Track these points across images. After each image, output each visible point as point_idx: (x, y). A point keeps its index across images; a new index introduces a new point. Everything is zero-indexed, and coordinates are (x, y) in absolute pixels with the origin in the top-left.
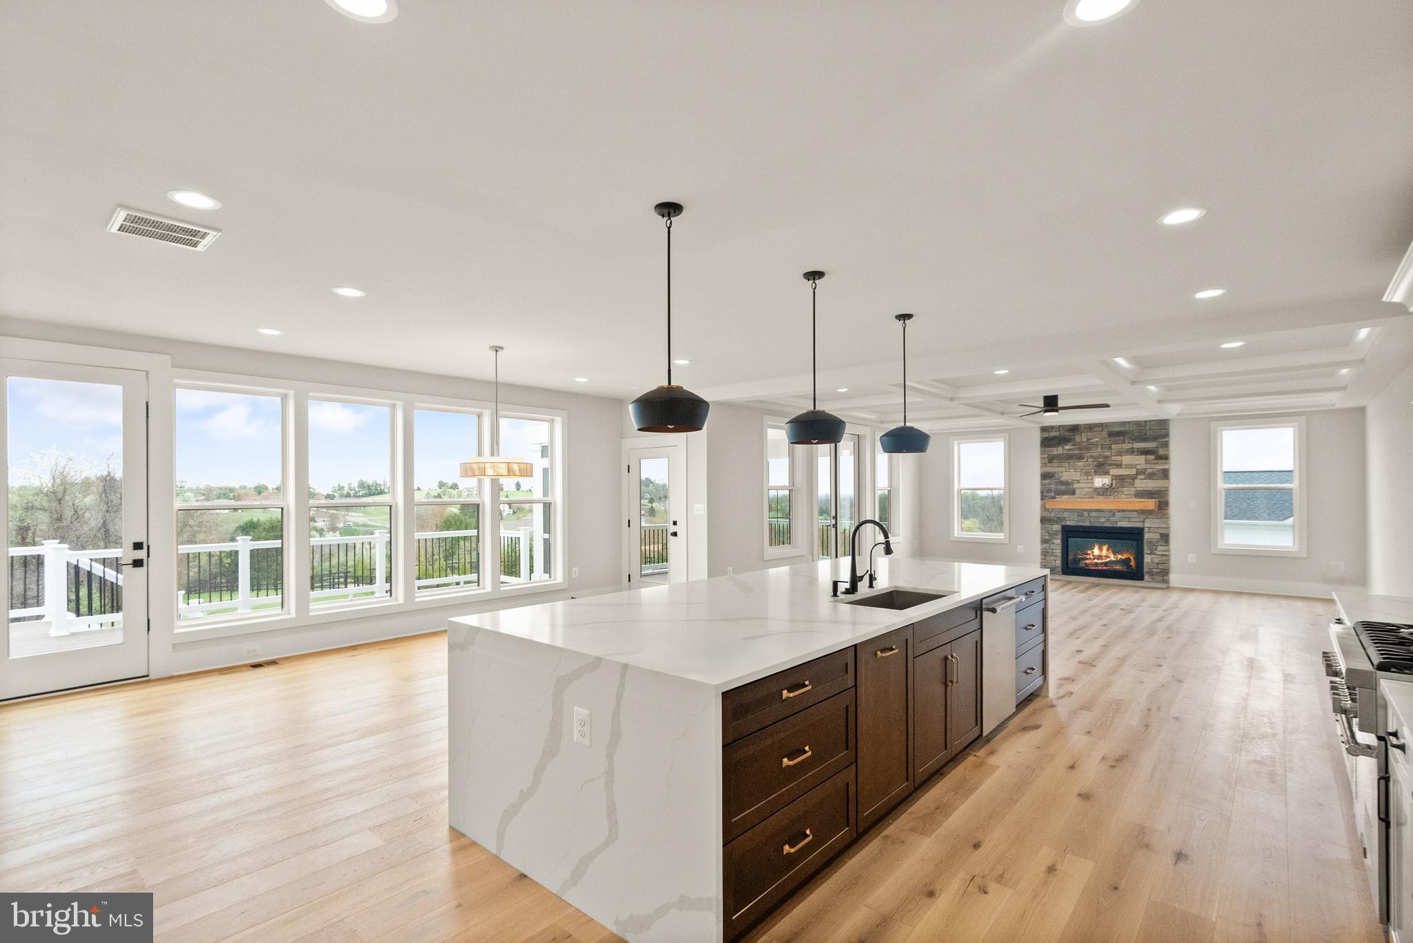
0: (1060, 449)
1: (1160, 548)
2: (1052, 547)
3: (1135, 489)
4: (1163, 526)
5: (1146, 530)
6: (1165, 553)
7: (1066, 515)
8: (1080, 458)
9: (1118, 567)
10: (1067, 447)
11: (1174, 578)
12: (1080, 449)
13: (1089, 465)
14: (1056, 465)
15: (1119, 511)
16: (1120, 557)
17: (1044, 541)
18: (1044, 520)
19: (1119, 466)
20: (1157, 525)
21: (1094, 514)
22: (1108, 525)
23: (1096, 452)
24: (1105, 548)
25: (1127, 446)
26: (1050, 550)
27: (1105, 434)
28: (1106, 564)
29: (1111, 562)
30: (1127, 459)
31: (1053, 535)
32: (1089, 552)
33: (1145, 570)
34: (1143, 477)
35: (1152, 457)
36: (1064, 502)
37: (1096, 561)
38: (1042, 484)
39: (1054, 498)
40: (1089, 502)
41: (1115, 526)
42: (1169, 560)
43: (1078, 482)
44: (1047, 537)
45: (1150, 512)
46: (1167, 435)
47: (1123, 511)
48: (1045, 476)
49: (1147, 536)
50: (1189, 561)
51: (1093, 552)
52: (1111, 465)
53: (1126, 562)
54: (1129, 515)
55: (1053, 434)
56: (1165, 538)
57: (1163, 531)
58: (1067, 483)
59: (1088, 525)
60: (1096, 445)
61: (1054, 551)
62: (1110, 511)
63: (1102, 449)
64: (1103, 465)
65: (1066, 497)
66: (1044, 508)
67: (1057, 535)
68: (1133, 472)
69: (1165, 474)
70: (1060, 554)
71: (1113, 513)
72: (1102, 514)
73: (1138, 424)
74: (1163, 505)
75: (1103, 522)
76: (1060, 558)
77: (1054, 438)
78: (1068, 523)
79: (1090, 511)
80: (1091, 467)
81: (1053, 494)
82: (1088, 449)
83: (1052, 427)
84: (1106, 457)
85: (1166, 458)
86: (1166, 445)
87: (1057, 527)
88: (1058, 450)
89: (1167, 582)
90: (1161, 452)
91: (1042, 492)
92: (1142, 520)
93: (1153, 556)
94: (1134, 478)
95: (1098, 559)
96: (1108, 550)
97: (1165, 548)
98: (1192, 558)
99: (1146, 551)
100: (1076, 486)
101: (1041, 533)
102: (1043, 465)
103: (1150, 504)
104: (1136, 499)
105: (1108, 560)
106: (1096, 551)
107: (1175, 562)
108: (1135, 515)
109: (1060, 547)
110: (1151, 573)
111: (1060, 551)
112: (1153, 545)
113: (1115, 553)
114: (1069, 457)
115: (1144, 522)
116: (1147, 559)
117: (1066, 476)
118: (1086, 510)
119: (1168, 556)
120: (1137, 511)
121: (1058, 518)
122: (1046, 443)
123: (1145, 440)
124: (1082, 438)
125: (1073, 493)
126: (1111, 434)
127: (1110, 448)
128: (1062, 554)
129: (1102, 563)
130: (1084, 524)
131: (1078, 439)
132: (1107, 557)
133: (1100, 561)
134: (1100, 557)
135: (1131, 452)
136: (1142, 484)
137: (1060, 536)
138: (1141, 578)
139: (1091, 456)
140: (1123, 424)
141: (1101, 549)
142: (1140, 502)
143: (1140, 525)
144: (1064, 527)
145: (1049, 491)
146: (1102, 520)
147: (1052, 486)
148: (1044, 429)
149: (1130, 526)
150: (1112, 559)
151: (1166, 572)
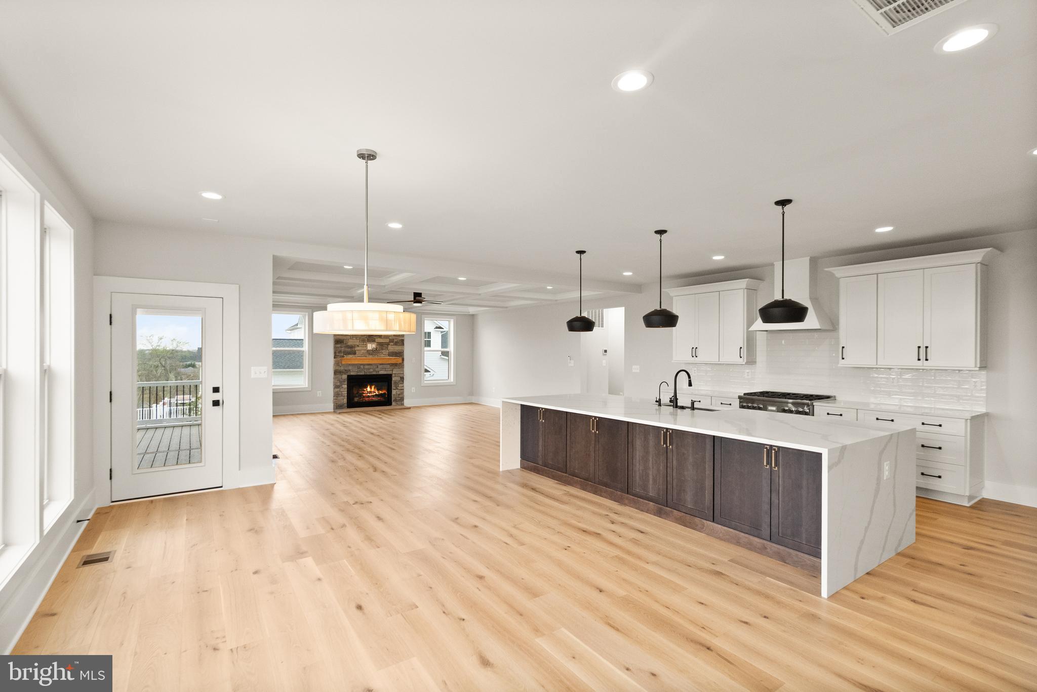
1: (400, 385)
2: (342, 390)
3: (387, 351)
4: (401, 373)
5: (394, 375)
6: (401, 388)
7: (350, 368)
9: (379, 398)
11: (407, 402)
15: (381, 364)
16: (381, 392)
17: (336, 387)
18: (336, 372)
19: (381, 337)
20: (398, 372)
21: (367, 367)
22: (374, 373)
24: (373, 387)
26: (340, 393)
28: (373, 397)
29: (377, 396)
31: (341, 382)
32: (364, 390)
33: (393, 399)
34: (392, 344)
36: (350, 359)
38: (335, 348)
39: (342, 357)
40: (364, 359)
41: (378, 374)
42: (403, 392)
43: (358, 346)
44: (339, 384)
45: (394, 365)
47: (383, 364)
49: (394, 379)
50: (412, 391)
51: (366, 390)
52: (377, 336)
53: (384, 395)
54: (385, 366)
56: (402, 379)
57: (401, 376)
58: (352, 347)
59: (363, 374)
61: (343, 393)
62: (375, 364)
64: (372, 336)
65: (350, 356)
66: (337, 364)
67: (345, 382)
68: (387, 341)
70: (346, 395)
71: (377, 365)
72: (371, 367)
74: (401, 360)
76: (346, 397)
78: (352, 374)
79: (364, 365)
81: (342, 355)
87: (345, 377)
89: (403, 404)
91: (335, 353)
92: (391, 369)
93: (396, 390)
94: (388, 344)
96: (375, 388)
98: (413, 389)
99: (393, 387)
100: (357, 349)
101: (334, 381)
104: (388, 357)
105: (375, 394)
106: (369, 389)
107: (406, 393)
108: (389, 366)
109: (345, 390)
110: (395, 400)
111: (346, 392)
112: (396, 383)
113: (378, 390)
115: (393, 371)
116: (394, 392)
117: (351, 343)
118: (362, 365)
119: (403, 389)
120: (389, 364)
121: (346, 370)
125: (355, 353)
128: (348, 394)
130: (361, 374)
132: (374, 392)
133: (370, 395)
134: (370, 392)
136: (393, 348)
137: (346, 383)
138: (390, 404)
141: (371, 388)
142: (391, 359)
143: (390, 373)
144: (348, 376)
145: (340, 352)
146: (372, 370)
147: (343, 349)
149: (385, 373)
150: (377, 393)
151: (402, 399)
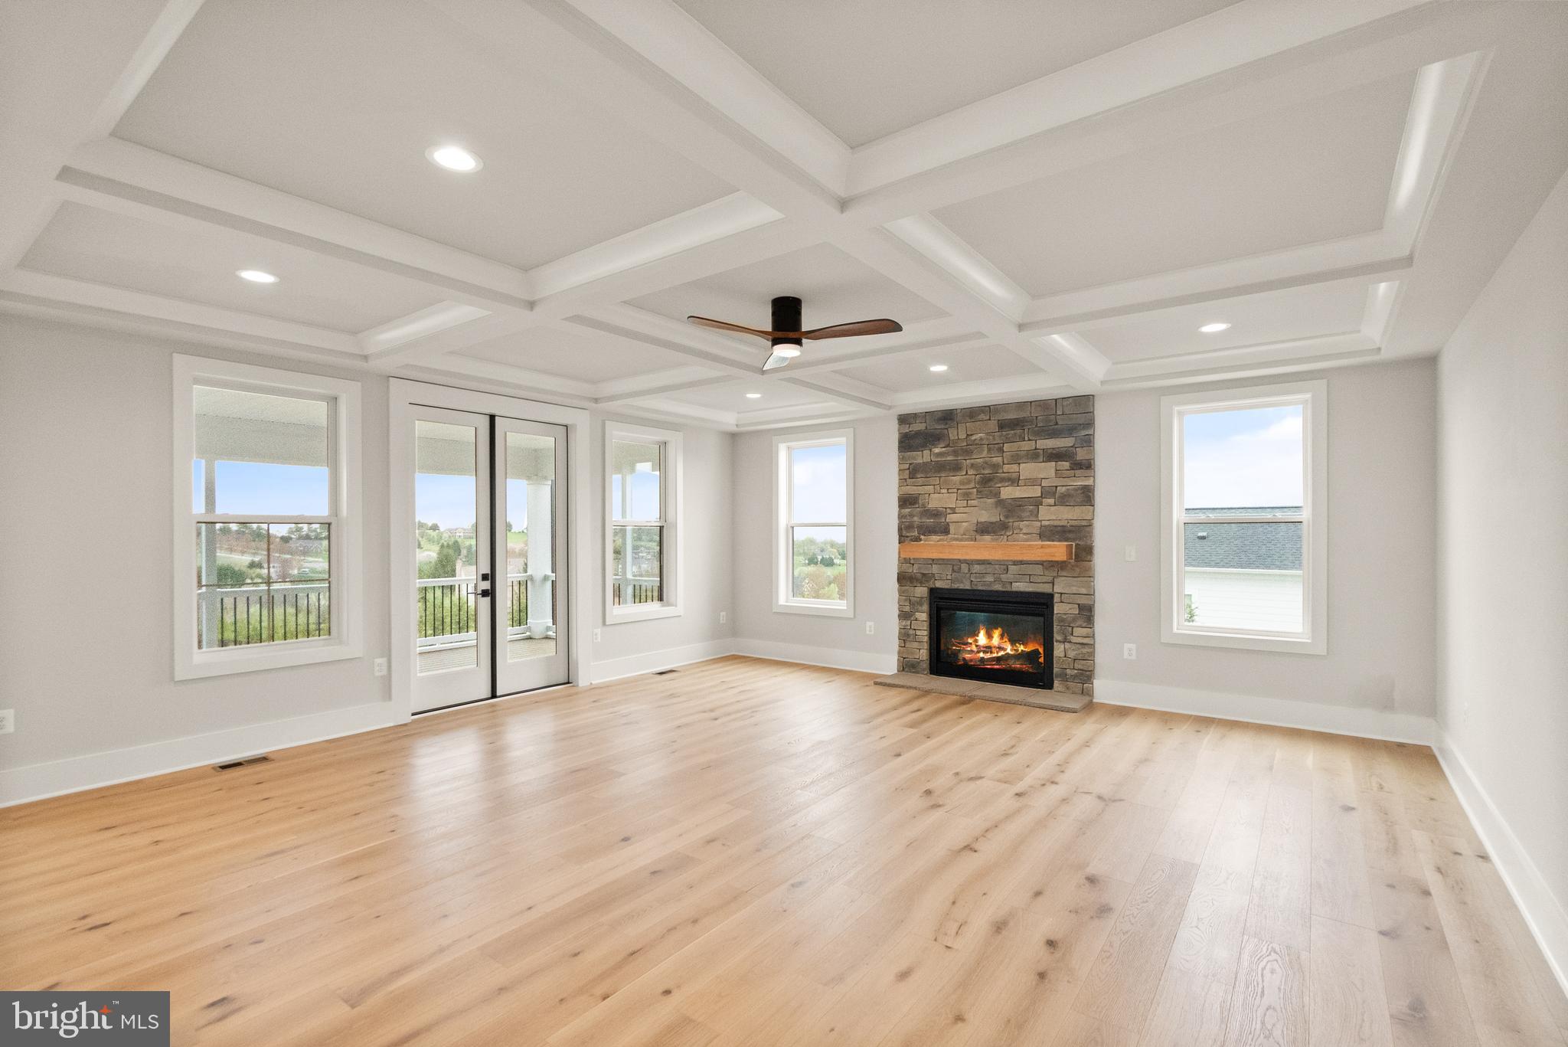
0: (926, 452)
1: (1078, 631)
2: (913, 628)
3: (1038, 524)
4: (1084, 591)
5: (1056, 598)
6: (1085, 641)
7: (935, 569)
8: (956, 468)
9: (1017, 665)
10: (937, 450)
11: (1104, 689)
12: (955, 453)
13: (969, 482)
14: (920, 481)
15: (1015, 563)
16: (1021, 648)
17: (904, 616)
18: (903, 578)
19: (1015, 481)
20: (1074, 590)
21: (977, 568)
22: (998, 587)
23: (981, 457)
24: (996, 634)
25: (1027, 446)
26: (911, 632)
27: (993, 425)
28: (998, 659)
29: (1007, 657)
30: (1027, 469)
31: (914, 604)
32: (970, 640)
33: (1055, 670)
34: (1051, 501)
35: (1066, 465)
36: (932, 548)
37: (981, 655)
38: (901, 517)
39: (918, 539)
40: (970, 546)
41: (1009, 589)
42: (1092, 654)
43: (953, 511)
44: (907, 609)
45: (1060, 566)
46: (1090, 424)
47: (1021, 563)
48: (905, 501)
49: (1058, 609)
50: (1126, 656)
51: (976, 641)
52: (1002, 480)
53: (1031, 657)
54: (1030, 569)
55: (918, 426)
56: (1087, 613)
57: (1083, 601)
58: (936, 514)
59: (968, 587)
60: (979, 444)
61: (918, 633)
62: (1000, 563)
63: (989, 450)
64: (990, 480)
65: (935, 538)
66: (903, 557)
67: (921, 605)
68: (1036, 492)
69: (1087, 496)
70: (926, 639)
71: (1005, 566)
72: (990, 569)
73: (1043, 404)
74: (1083, 552)
75: (990, 582)
76: (926, 646)
77: (918, 434)
78: (939, 584)
79: (970, 563)
80: (972, 485)
81: (916, 533)
82: (968, 452)
83: (915, 416)
84: (995, 466)
85: (1088, 466)
86: (1089, 442)
87: (922, 591)
88: (923, 457)
89: (1088, 693)
90: (1081, 455)
91: (900, 530)
92: (1049, 579)
93: (1067, 645)
94: (1037, 503)
95: (984, 652)
96: (1002, 636)
97: (1084, 631)
98: (1129, 650)
99: (1059, 636)
100: (951, 518)
101: (899, 601)
102: (903, 482)
103: (1058, 550)
104: (1040, 543)
105: (1002, 653)
106: (982, 639)
107: (1103, 658)
108: (1039, 569)
109: (926, 626)
110: (1064, 677)
111: (926, 633)
112: (1068, 624)
113: (1013, 642)
114: (940, 468)
115: (1052, 583)
116: (1059, 650)
117: (935, 502)
118: (965, 561)
119: (1093, 646)
120: (1041, 563)
121: (924, 575)
122: (907, 444)
123: (1054, 434)
124: (957, 433)
125: (945, 530)
126: (1002, 425)
127: (1001, 450)
128: (930, 638)
129: (993, 659)
130: (961, 586)
131: (953, 434)
132: (1000, 648)
133: (988, 656)
134: (988, 649)
135: (1034, 456)
136: (1051, 514)
137: (926, 607)
138: (1049, 686)
139: (972, 465)
140: (1021, 405)
141: (990, 636)
142: (1042, 547)
143: (1046, 588)
144: (933, 592)
145: (910, 527)
146: (990, 578)
147: (916, 519)
148: (903, 419)
149: (1031, 590)
150: (1009, 651)
151: (1085, 676)
